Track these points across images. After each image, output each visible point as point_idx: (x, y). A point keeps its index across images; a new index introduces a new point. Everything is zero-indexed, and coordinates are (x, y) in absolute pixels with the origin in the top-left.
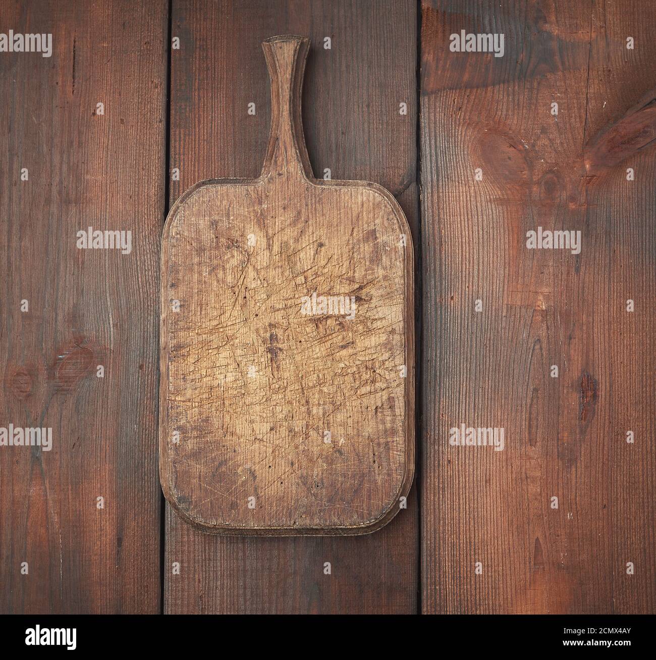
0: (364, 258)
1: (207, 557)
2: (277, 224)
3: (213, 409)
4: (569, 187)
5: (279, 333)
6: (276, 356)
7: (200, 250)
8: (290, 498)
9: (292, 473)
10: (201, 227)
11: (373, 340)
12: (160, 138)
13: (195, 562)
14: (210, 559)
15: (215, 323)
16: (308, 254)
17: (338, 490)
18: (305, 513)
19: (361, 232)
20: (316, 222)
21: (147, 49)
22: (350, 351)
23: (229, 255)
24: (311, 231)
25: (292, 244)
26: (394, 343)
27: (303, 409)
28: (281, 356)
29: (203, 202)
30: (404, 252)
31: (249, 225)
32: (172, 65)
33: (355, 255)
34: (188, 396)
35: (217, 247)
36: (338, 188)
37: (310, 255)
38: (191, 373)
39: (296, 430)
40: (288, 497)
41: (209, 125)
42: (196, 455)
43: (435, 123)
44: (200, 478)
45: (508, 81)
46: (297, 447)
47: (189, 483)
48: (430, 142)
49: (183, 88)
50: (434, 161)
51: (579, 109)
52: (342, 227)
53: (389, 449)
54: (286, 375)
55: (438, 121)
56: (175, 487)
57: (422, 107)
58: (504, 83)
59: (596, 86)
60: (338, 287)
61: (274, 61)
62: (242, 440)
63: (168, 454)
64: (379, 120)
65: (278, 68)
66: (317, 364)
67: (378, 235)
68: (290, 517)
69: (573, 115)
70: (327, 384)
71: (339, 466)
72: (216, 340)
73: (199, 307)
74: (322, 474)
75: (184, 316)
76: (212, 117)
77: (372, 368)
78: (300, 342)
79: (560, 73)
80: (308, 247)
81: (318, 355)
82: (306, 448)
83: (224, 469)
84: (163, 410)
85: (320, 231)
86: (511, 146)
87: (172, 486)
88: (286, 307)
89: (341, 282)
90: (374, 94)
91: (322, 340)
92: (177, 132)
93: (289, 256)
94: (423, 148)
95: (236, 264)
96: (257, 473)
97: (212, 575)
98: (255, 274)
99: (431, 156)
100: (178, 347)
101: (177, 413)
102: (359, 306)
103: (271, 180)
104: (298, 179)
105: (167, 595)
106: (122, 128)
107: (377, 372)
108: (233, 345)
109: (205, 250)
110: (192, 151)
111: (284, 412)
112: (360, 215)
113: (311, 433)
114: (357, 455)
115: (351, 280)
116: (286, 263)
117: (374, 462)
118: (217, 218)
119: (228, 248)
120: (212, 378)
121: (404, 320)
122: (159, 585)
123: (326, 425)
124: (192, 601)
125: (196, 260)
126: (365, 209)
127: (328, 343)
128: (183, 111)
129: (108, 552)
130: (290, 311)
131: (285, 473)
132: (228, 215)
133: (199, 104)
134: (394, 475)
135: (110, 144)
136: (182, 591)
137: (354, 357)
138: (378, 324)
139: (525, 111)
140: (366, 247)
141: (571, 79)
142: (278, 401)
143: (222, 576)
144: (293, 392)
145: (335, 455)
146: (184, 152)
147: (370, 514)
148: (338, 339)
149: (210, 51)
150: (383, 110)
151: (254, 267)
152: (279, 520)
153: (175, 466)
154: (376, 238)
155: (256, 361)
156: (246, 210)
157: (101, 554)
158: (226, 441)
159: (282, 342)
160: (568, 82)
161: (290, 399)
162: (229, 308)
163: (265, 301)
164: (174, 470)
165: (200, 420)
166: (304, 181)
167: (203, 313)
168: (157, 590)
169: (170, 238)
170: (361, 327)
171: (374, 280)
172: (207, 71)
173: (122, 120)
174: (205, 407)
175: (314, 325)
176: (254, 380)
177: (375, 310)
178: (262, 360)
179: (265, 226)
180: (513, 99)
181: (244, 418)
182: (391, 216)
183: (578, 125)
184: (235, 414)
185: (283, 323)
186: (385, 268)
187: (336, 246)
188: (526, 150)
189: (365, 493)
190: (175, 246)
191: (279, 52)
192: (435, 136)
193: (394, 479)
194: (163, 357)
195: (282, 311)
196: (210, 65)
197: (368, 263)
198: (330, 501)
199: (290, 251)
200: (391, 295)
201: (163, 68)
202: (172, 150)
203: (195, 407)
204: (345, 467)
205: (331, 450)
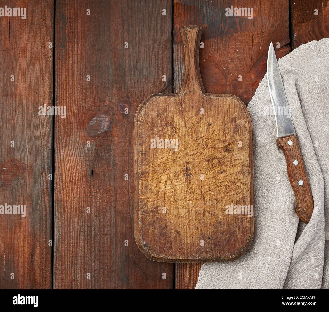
0: (230, 131)
1: (74, 263)
2: (189, 115)
3: (160, 202)
4: (244, 87)
5: (190, 166)
6: (189, 177)
7: (153, 127)
8: (196, 245)
9: (197, 233)
10: (153, 116)
11: (235, 170)
12: (51, 65)
13: (68, 266)
14: (75, 264)
15: (160, 161)
16: (204, 129)
17: (219, 240)
18: (203, 251)
19: (228, 118)
20: (207, 114)
21: (44, 23)
22: (224, 175)
23: (166, 129)
24: (205, 118)
25: (196, 124)
26: (245, 171)
27: (202, 202)
28: (191, 177)
29: (154, 104)
30: (249, 128)
31: (176, 116)
32: (56, 30)
33: (226, 129)
34: (148, 196)
35: (161, 126)
36: (217, 98)
37: (205, 129)
38: (149, 186)
39: (199, 212)
40: (195, 244)
41: (74, 59)
42: (152, 224)
43: (180, 57)
44: (154, 235)
45: (215, 37)
46: (199, 220)
47: (149, 238)
48: (178, 66)
49: (61, 41)
50: (180, 75)
51: (249, 50)
52: (220, 116)
53: (243, 221)
54: (194, 186)
55: (182, 56)
56: (142, 239)
57: (174, 50)
58: (213, 38)
59: (256, 39)
60: (218, 144)
61: (186, 38)
62: (173, 217)
63: (139, 224)
64: (154, 56)
65: (188, 41)
66: (208, 181)
67: (236, 120)
68: (197, 253)
69: (246, 53)
70: (213, 191)
71: (219, 229)
72: (161, 170)
73: (153, 154)
74: (212, 233)
75: (146, 158)
76: (75, 55)
77: (234, 183)
78: (200, 170)
79: (239, 33)
80: (204, 126)
81: (209, 176)
82: (204, 221)
83: (165, 231)
84: (136, 203)
85: (209, 118)
86: (216, 68)
87: (141, 238)
88: (194, 154)
89: (219, 142)
90: (152, 43)
91: (211, 169)
92: (59, 62)
93: (195, 130)
94: (175, 69)
95: (170, 134)
96: (181, 233)
97: (76, 272)
98: (179, 139)
99: (179, 73)
100: (143, 173)
101: (143, 204)
102: (228, 153)
103: (186, 94)
104: (199, 93)
105: (55, 281)
106: (32, 60)
107: (237, 184)
108: (169, 172)
109: (155, 127)
110: (65, 71)
111: (193, 204)
112: (228, 110)
113: (206, 214)
114: (228, 224)
115: (224, 141)
116: (193, 133)
117: (236, 227)
118: (161, 112)
119: (166, 126)
120: (159, 188)
121: (249, 160)
122: (51, 276)
123: (213, 210)
124: (67, 284)
125: (151, 132)
126: (230, 108)
127: (214, 171)
128: (61, 52)
129: (27, 261)
130: (195, 156)
131: (194, 232)
132: (166, 111)
133: (69, 49)
134: (246, 234)
135: (27, 68)
136: (62, 280)
137: (226, 177)
138: (237, 162)
139: (223, 51)
140: (231, 126)
141: (245, 36)
142: (190, 199)
143: (81, 272)
144: (197, 194)
145: (217, 224)
146: (62, 71)
147: (234, 252)
148: (218, 169)
149: (74, 23)
150: (156, 51)
151: (178, 135)
152: (191, 255)
153: (142, 230)
154: (236, 121)
155: (180, 180)
156: (175, 108)
157: (23, 262)
158: (166, 217)
159: (192, 170)
160: (243, 37)
161: (196, 198)
162: (167, 154)
163: (184, 151)
164: (142, 231)
165: (154, 208)
166: (201, 94)
167: (155, 157)
168: (50, 279)
169: (138, 122)
170: (229, 163)
171: (235, 141)
172: (72, 33)
173: (32, 56)
174: (156, 201)
175: (207, 162)
176: (179, 188)
177: (236, 155)
178: (183, 179)
179: (183, 116)
180: (217, 46)
181: (174, 207)
182: (243, 111)
183: (248, 58)
184: (170, 205)
185: (192, 161)
186: (240, 136)
187: (217, 125)
188: (223, 69)
189: (232, 242)
190: (141, 125)
191: (189, 34)
192: (181, 63)
193: (246, 236)
194: (136, 178)
195: (192, 156)
196: (74, 30)
197: (232, 133)
198: (215, 246)
199: (196, 128)
200: (243, 148)
201: (52, 32)
202: (56, 70)
203: (152, 201)
204: (222, 230)
205: (216, 222)
